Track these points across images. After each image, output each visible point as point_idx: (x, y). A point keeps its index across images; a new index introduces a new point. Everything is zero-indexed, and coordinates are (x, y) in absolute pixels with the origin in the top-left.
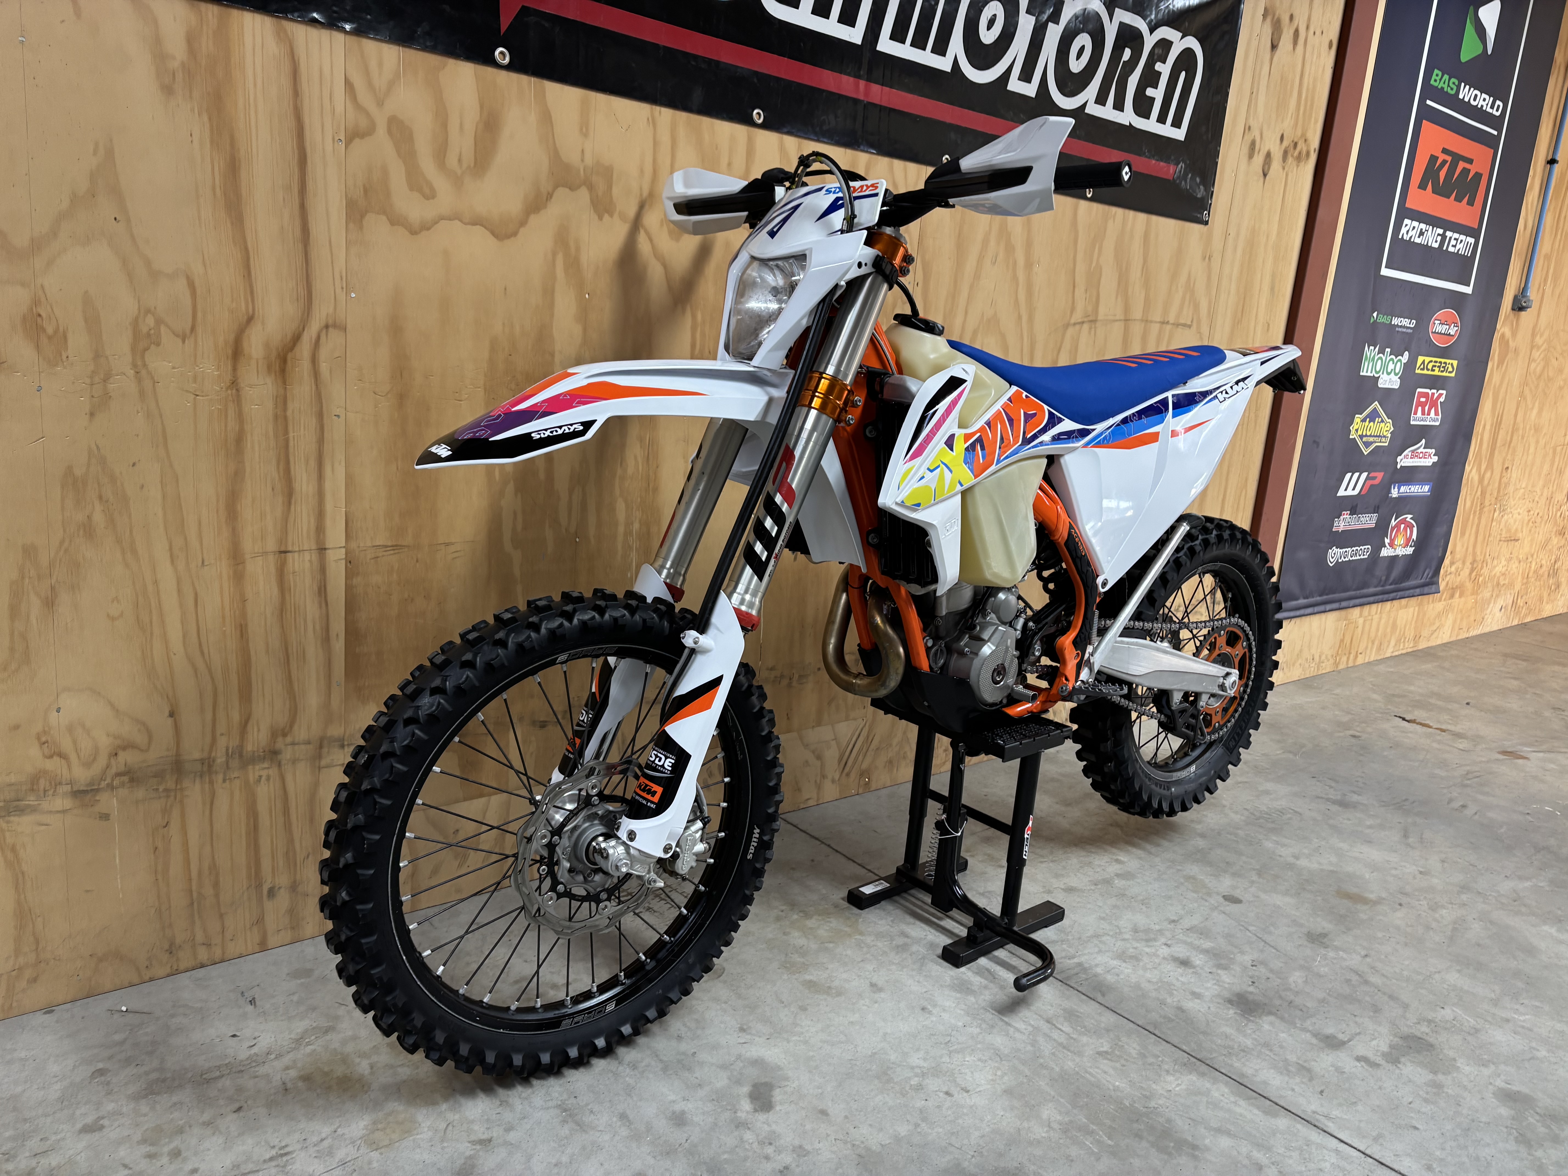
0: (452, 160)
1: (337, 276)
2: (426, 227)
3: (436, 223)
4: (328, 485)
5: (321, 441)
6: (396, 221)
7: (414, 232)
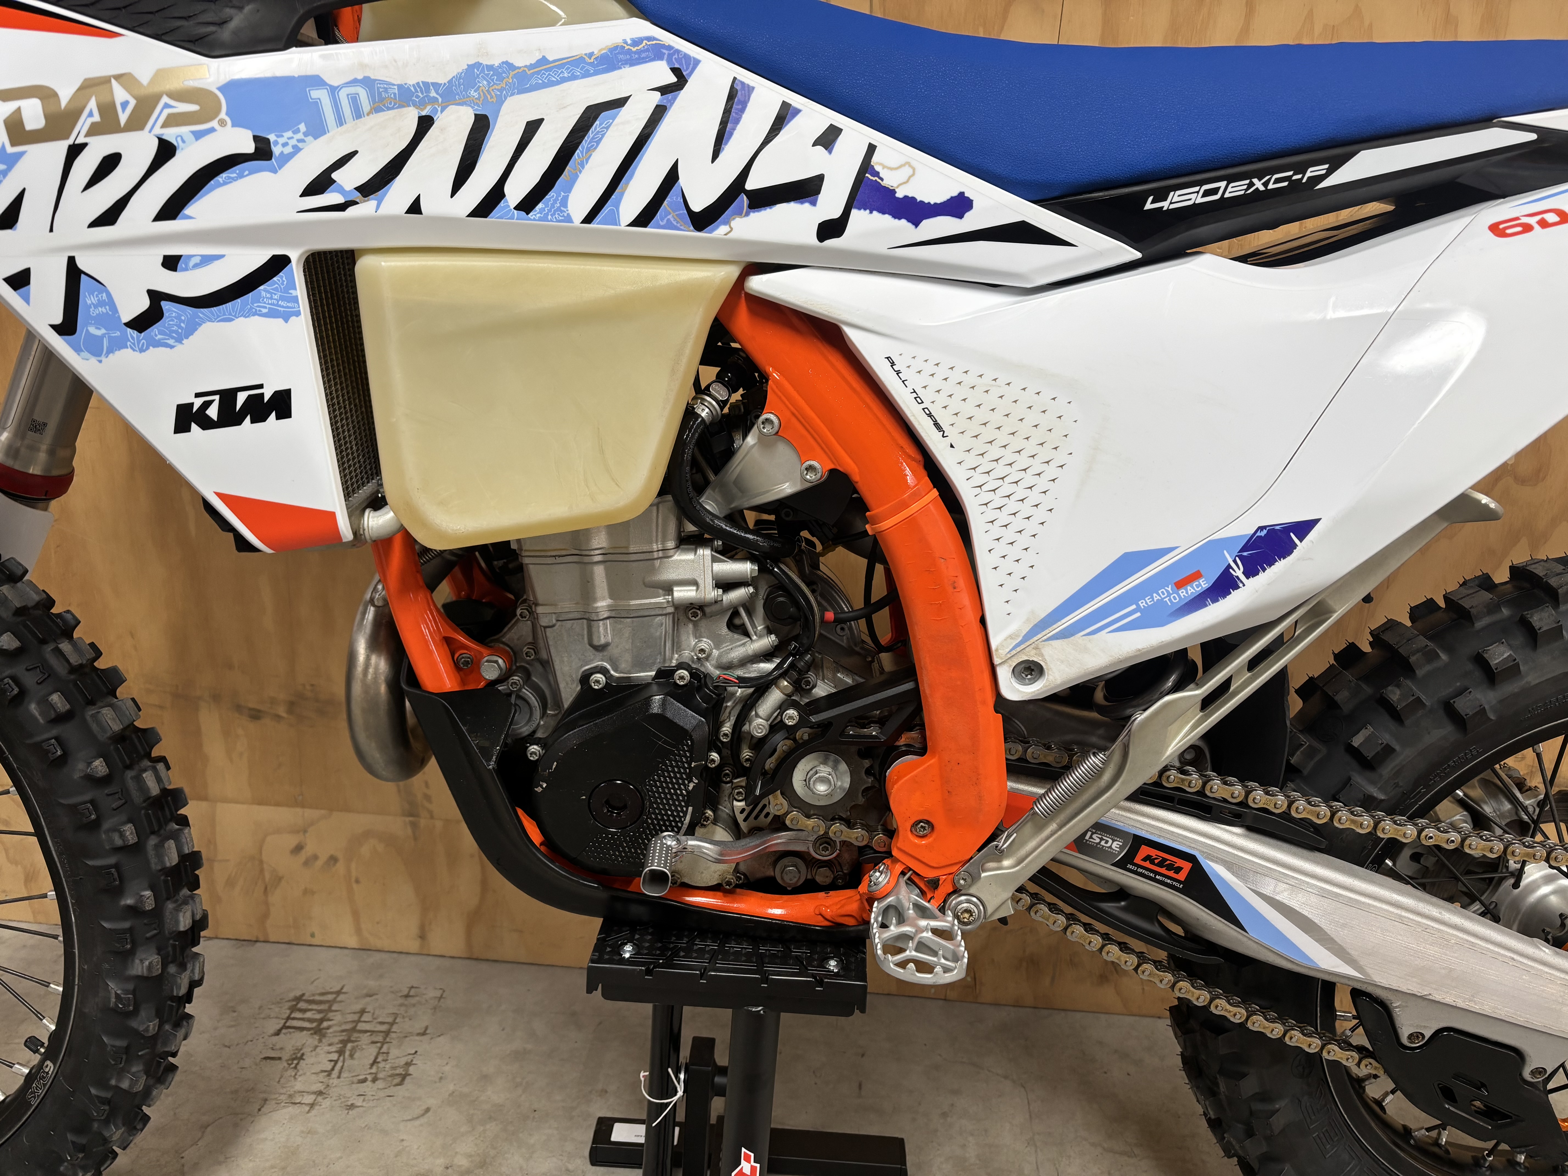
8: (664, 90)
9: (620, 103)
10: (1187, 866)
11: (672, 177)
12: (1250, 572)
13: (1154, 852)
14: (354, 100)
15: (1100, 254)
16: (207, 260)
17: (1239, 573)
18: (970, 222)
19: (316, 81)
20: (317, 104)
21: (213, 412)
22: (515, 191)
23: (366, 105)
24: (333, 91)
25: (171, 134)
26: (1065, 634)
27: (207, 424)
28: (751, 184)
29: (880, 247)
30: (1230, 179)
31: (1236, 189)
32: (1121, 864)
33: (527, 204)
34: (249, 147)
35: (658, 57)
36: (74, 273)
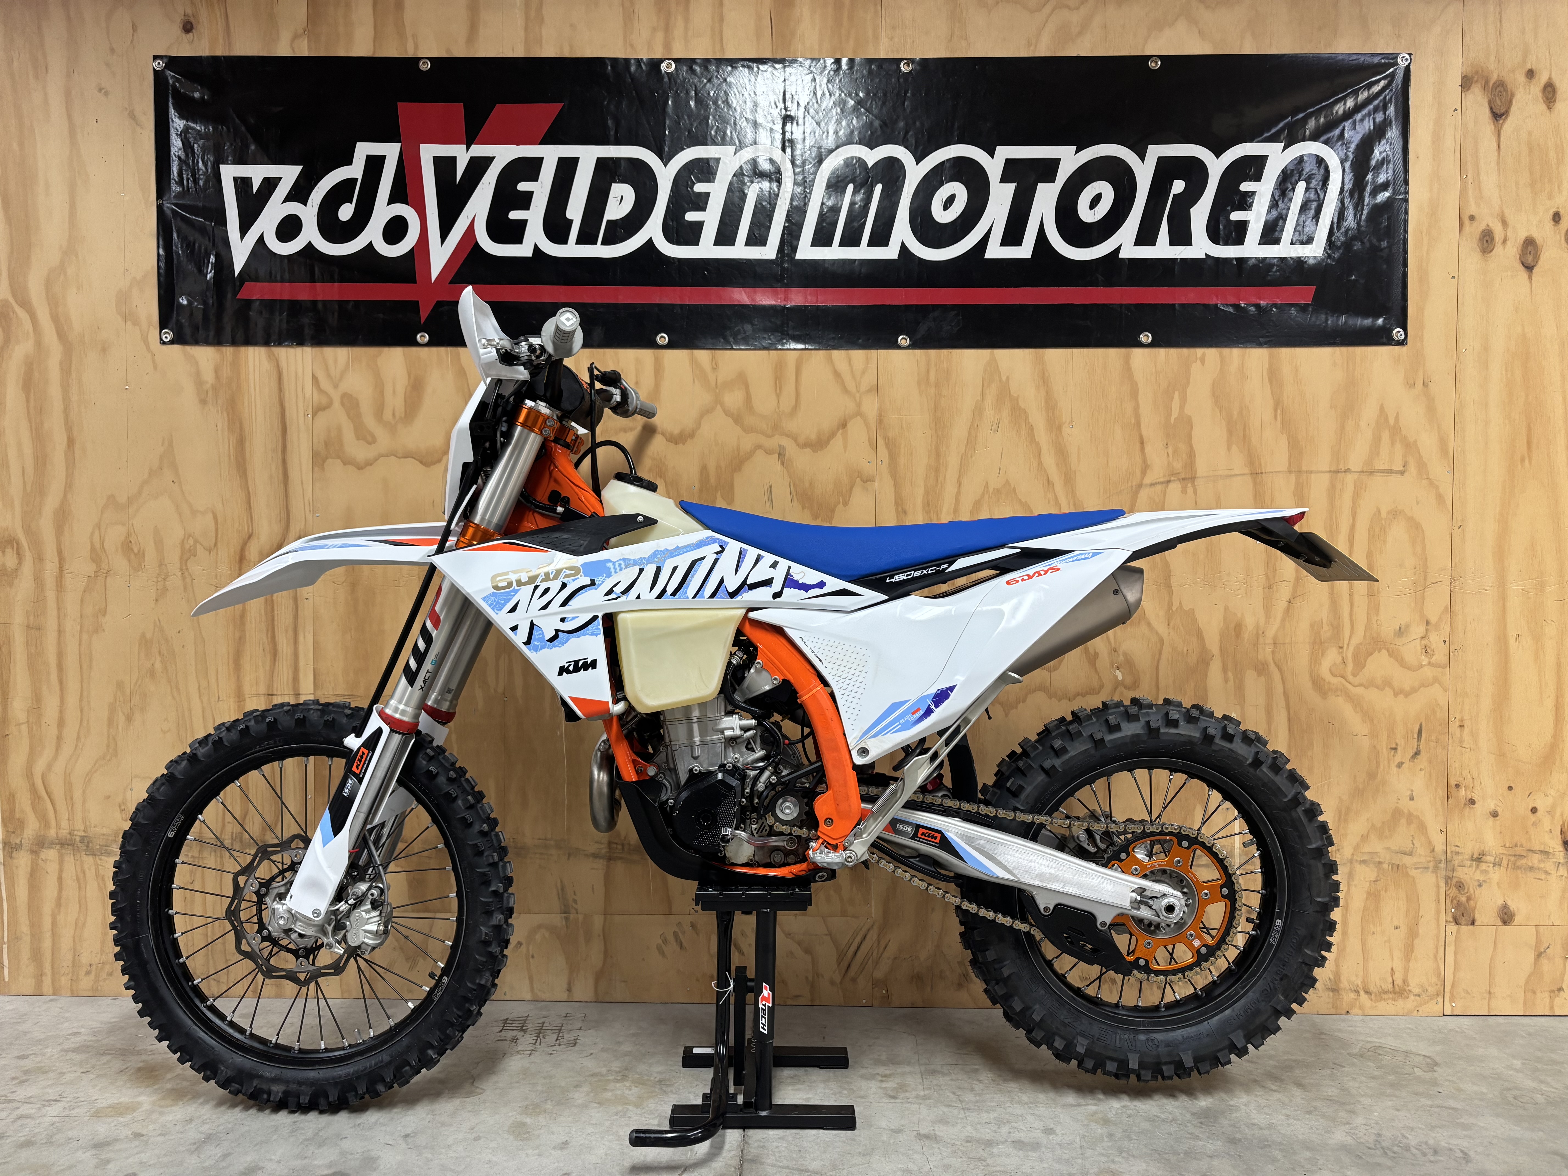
0: (387, 415)
1: (307, 503)
2: (369, 463)
3: (376, 459)
4: (301, 648)
5: (296, 617)
6: (347, 462)
7: (360, 468)
8: (717, 553)
9: (703, 558)
10: (939, 835)
11: (722, 581)
12: (937, 706)
13: (925, 831)
14: (620, 565)
15: (873, 598)
16: (574, 618)
17: (933, 707)
18: (825, 590)
19: (609, 561)
20: (609, 568)
21: (571, 668)
22: (670, 590)
23: (623, 567)
24: (614, 563)
25: (565, 581)
26: (875, 736)
27: (568, 672)
28: (748, 582)
29: (795, 600)
30: (915, 570)
31: (917, 574)
32: (913, 838)
33: (674, 594)
34: (589, 583)
35: (715, 542)
36: (532, 625)
